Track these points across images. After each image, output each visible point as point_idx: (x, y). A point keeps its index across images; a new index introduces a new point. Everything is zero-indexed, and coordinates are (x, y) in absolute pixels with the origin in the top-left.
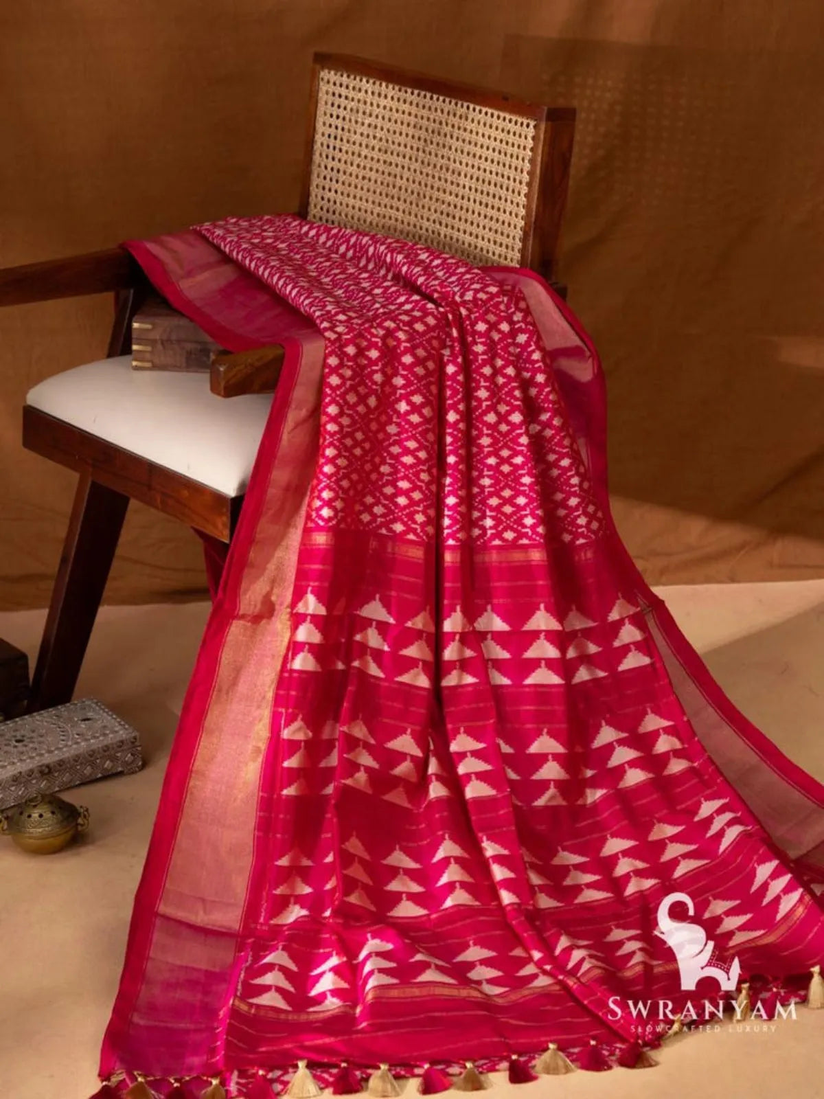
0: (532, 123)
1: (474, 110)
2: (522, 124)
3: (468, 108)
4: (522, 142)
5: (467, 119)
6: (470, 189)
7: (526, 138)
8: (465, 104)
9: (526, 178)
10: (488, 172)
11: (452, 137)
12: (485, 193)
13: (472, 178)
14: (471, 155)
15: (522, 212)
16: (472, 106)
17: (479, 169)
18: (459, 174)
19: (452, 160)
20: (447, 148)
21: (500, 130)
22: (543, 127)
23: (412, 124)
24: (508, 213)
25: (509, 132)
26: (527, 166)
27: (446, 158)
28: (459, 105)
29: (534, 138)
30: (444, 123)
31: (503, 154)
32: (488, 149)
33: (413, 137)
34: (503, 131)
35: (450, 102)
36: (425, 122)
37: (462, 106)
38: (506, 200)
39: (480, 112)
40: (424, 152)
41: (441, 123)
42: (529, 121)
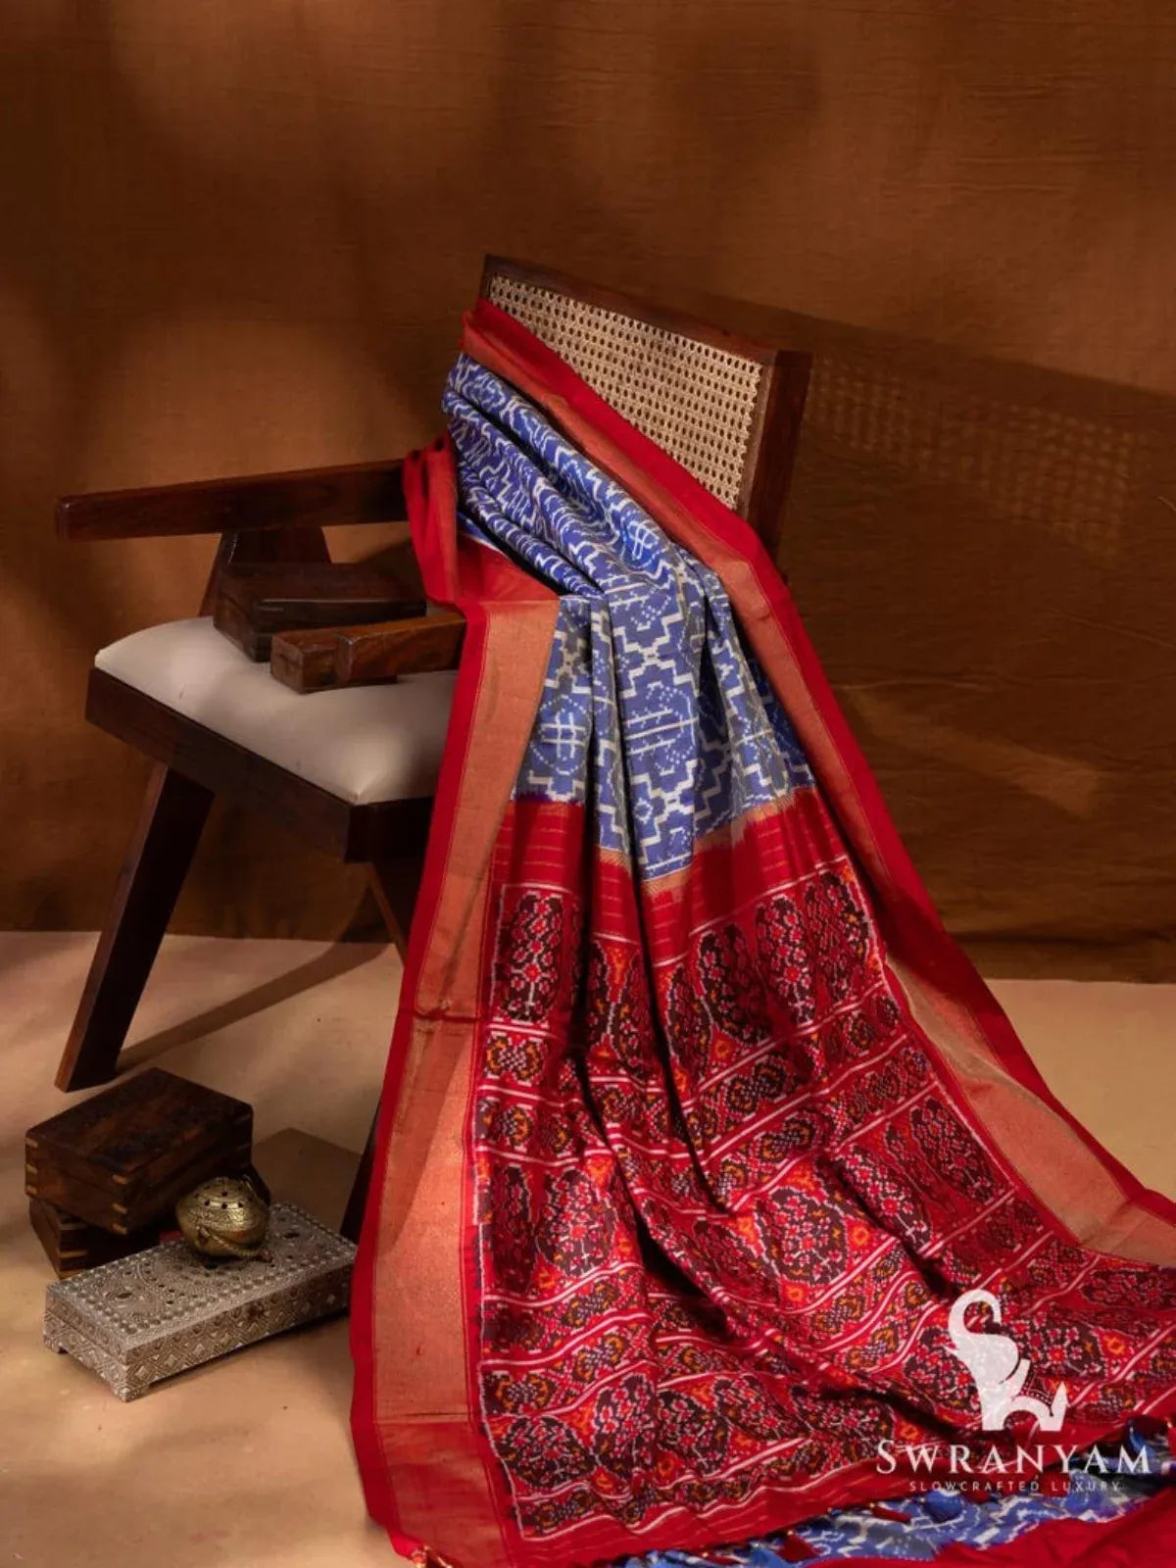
0: (757, 367)
1: (684, 344)
2: (744, 367)
3: (677, 340)
4: (743, 390)
5: (674, 354)
6: (674, 442)
7: (748, 384)
8: (673, 336)
9: (745, 434)
10: (697, 423)
11: (655, 375)
12: (692, 449)
13: (677, 429)
14: (678, 400)
15: (737, 477)
16: (681, 339)
17: (686, 418)
18: (662, 423)
19: (654, 404)
20: (648, 389)
21: (715, 372)
22: (770, 371)
23: (605, 353)
24: (718, 477)
25: (726, 375)
26: (747, 419)
27: (646, 401)
28: (666, 336)
29: (758, 386)
30: (645, 357)
31: (717, 403)
32: (699, 394)
33: (605, 371)
34: (719, 373)
35: (654, 332)
36: (621, 353)
37: (669, 338)
38: (717, 461)
39: (692, 346)
40: (618, 390)
41: (641, 356)
42: (753, 364)
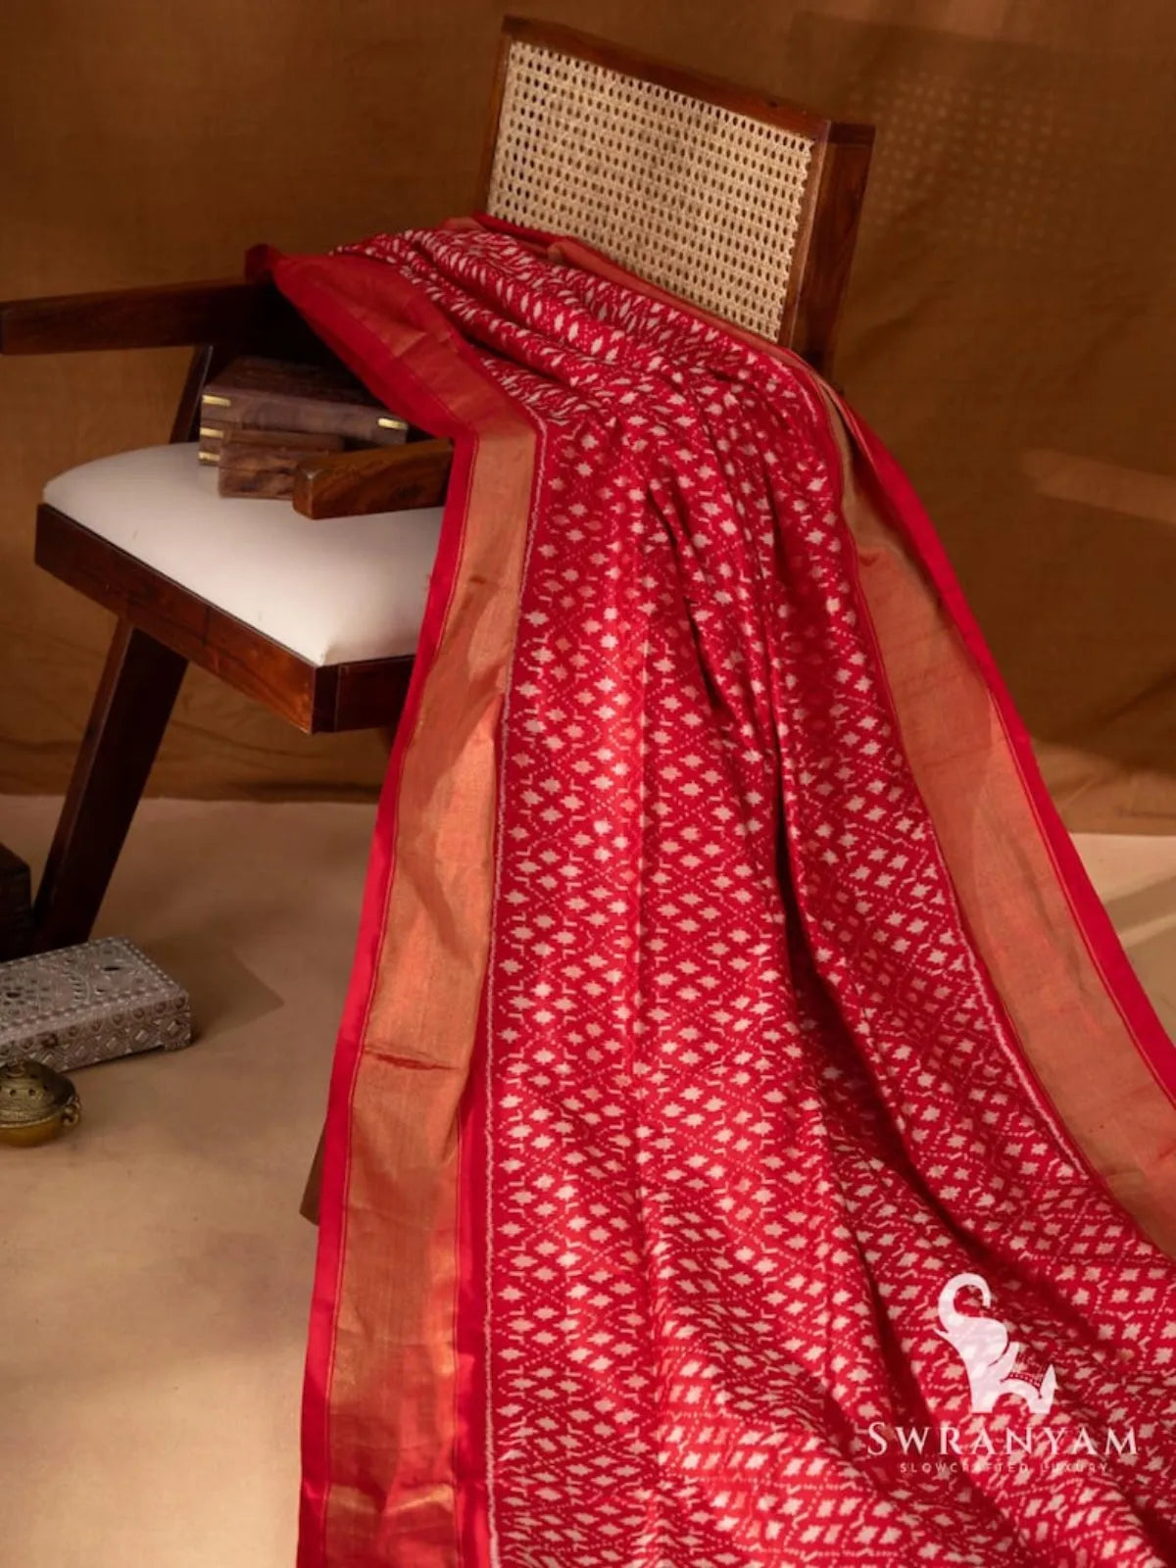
0: (808, 144)
1: (727, 118)
2: (793, 144)
3: (718, 114)
4: (792, 171)
5: (715, 131)
7: (798, 165)
8: (715, 109)
9: (793, 225)
10: (739, 213)
11: (692, 156)
12: (733, 243)
13: (716, 220)
14: (717, 186)
15: (785, 276)
16: (723, 112)
17: (727, 206)
18: (699, 213)
19: (689, 190)
20: (684, 172)
21: (761, 151)
22: (823, 149)
23: (637, 132)
24: (764, 276)
25: (773, 155)
26: (796, 208)
27: (681, 188)
28: (706, 109)
29: (809, 167)
30: (682, 135)
31: (763, 187)
32: (742, 177)
33: (637, 152)
34: (765, 152)
35: (693, 105)
36: (655, 131)
37: (710, 112)
38: (763, 257)
39: (735, 121)
40: (651, 175)
41: (677, 134)
42: (803, 140)
